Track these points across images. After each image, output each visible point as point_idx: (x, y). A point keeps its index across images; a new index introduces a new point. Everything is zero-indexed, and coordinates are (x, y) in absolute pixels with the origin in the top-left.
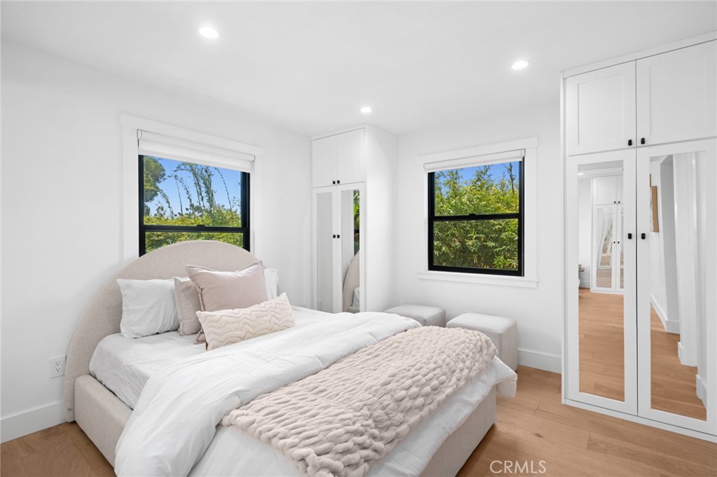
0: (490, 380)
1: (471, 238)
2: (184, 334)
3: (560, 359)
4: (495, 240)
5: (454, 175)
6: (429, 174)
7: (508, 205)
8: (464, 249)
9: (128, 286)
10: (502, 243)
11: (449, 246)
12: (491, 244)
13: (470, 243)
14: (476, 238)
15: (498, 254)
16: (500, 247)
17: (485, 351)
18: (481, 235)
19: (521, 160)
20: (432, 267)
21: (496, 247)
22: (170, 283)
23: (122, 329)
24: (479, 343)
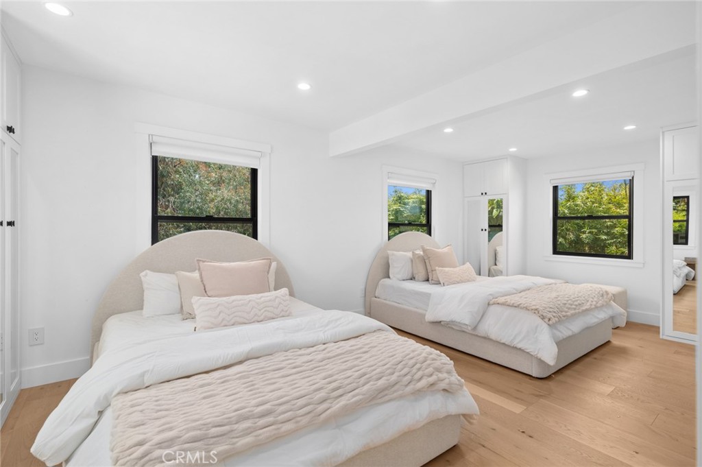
0: (609, 312)
1: (584, 233)
2: (418, 281)
3: (659, 316)
4: (607, 234)
5: (570, 187)
6: (554, 187)
7: (619, 205)
8: (578, 241)
9: (393, 254)
10: (613, 236)
11: (565, 239)
12: (604, 237)
13: (584, 236)
14: (590, 232)
15: (610, 245)
16: (612, 239)
17: (605, 297)
18: (593, 230)
19: (631, 178)
20: (556, 252)
21: (608, 240)
22: (410, 254)
23: (390, 276)
24: (601, 292)
